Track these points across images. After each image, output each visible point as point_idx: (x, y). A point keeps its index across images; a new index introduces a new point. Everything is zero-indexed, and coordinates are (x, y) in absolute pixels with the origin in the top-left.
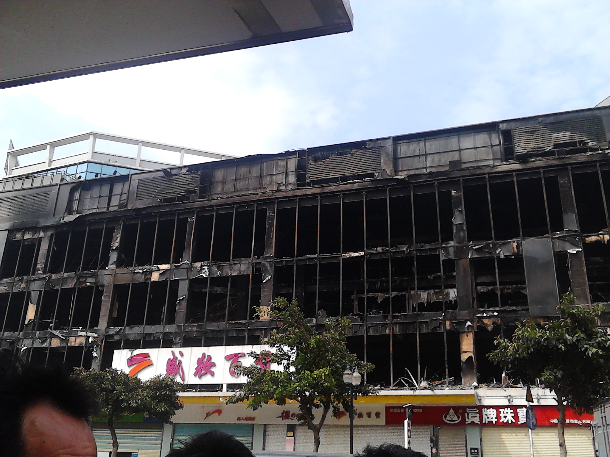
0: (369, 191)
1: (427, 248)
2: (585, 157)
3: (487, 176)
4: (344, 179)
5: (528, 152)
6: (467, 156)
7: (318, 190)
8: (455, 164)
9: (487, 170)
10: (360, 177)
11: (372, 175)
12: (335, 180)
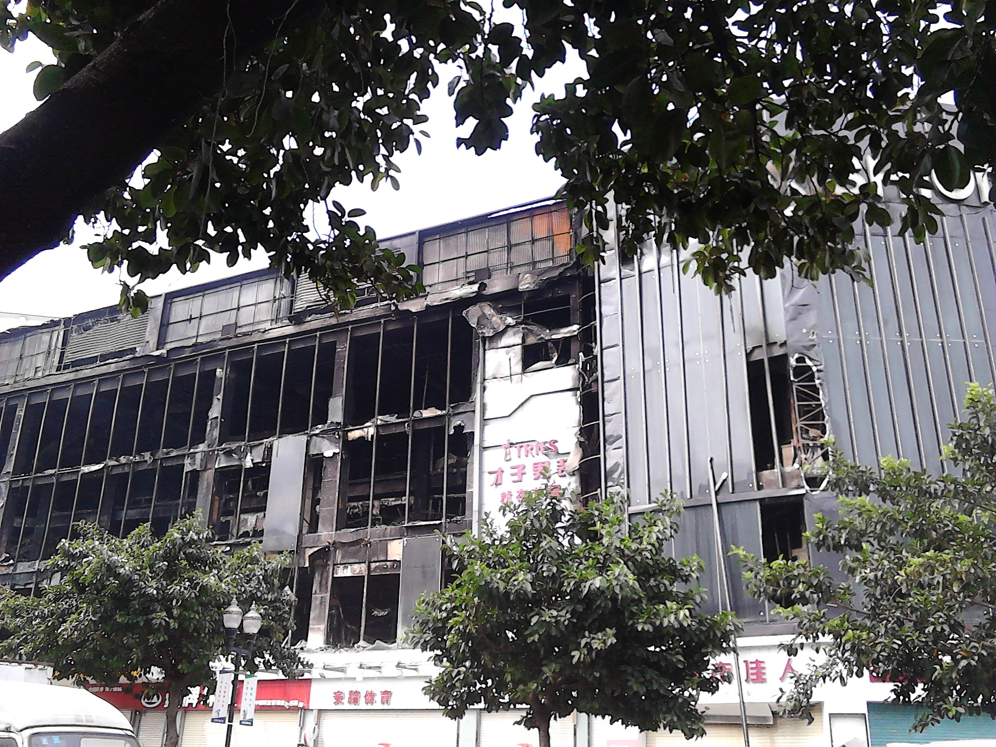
0: (127, 374)
1: (172, 454)
2: (367, 312)
3: (256, 345)
4: (104, 357)
5: (308, 307)
6: (245, 316)
7: (71, 376)
8: (230, 329)
9: (256, 337)
10: (120, 354)
11: (133, 350)
12: (93, 360)
